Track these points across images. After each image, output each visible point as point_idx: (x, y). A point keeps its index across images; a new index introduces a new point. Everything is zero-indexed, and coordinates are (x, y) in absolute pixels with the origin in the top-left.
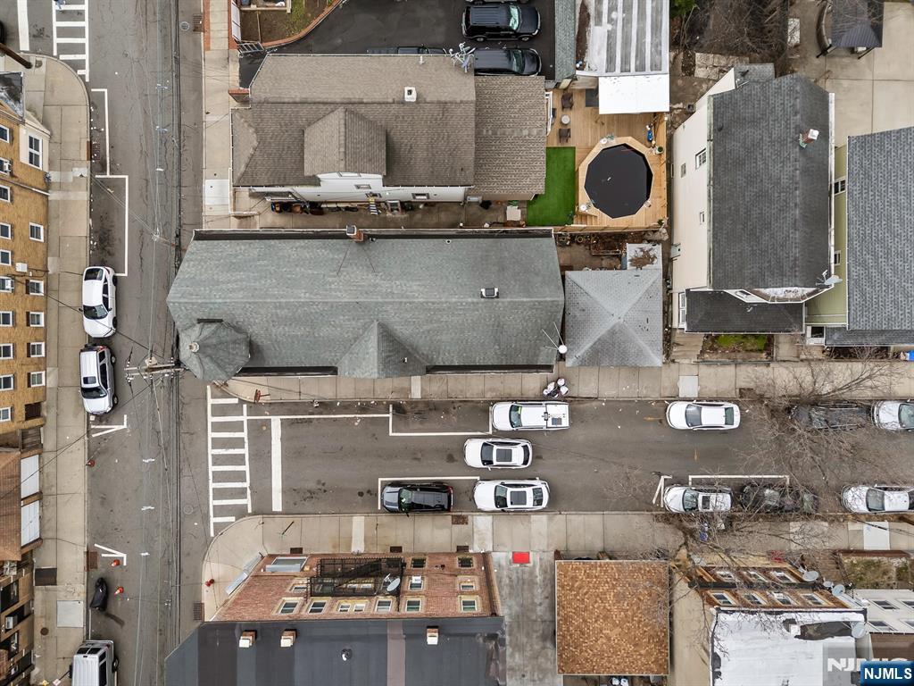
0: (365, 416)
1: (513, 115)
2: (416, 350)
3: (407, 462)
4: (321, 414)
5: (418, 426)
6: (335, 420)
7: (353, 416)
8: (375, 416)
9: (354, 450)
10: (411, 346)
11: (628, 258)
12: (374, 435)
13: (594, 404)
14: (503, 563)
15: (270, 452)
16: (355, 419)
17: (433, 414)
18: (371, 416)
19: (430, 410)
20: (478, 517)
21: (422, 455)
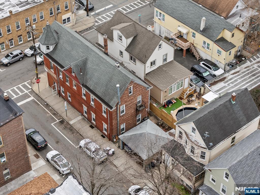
0: (52, 115)
1: (175, 72)
2: (86, 74)
3: (46, 133)
4: (44, 106)
5: (61, 129)
6: (44, 110)
7: (50, 113)
8: (55, 118)
9: (38, 119)
10: (87, 72)
11: (170, 131)
12: (48, 121)
13: (114, 168)
14: (31, 175)
15: (20, 102)
16: (49, 114)
17: (69, 130)
18: (54, 117)
19: (69, 129)
20: (42, 160)
21: (52, 135)
